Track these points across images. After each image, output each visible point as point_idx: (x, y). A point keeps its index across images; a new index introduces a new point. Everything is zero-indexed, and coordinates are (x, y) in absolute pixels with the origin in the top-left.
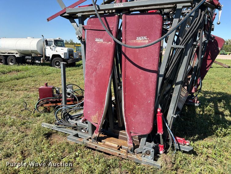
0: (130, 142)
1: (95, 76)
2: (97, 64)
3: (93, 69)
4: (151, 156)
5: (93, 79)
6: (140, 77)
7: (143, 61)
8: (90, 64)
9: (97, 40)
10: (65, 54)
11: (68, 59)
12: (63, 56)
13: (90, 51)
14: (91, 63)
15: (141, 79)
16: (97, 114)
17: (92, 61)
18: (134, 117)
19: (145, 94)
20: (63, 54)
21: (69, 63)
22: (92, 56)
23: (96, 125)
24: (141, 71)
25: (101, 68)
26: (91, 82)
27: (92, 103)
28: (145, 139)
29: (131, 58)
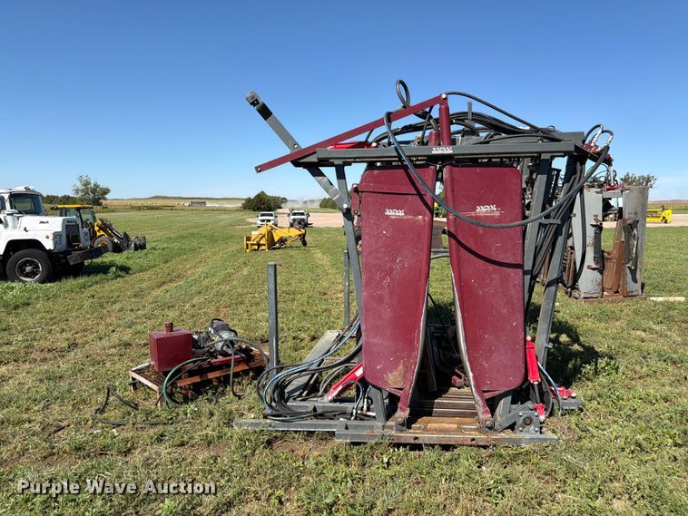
0: (486, 412)
1: (389, 286)
2: (394, 261)
3: (383, 271)
4: (535, 427)
5: (386, 293)
6: (492, 280)
7: (493, 248)
8: (376, 262)
9: (388, 212)
10: (56, 235)
11: (65, 251)
12: (49, 245)
13: (373, 236)
14: (377, 258)
15: (494, 283)
16: (401, 367)
17: (380, 255)
18: (488, 360)
19: (505, 311)
20: (51, 237)
21: (72, 263)
22: (380, 245)
23: (399, 393)
24: (491, 267)
25: (403, 268)
26: (380, 299)
27: (386, 344)
28: (510, 398)
29: (469, 245)
